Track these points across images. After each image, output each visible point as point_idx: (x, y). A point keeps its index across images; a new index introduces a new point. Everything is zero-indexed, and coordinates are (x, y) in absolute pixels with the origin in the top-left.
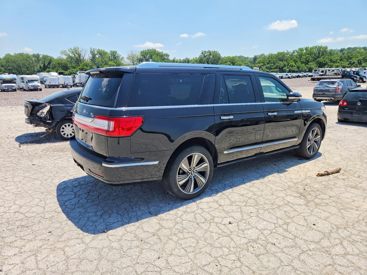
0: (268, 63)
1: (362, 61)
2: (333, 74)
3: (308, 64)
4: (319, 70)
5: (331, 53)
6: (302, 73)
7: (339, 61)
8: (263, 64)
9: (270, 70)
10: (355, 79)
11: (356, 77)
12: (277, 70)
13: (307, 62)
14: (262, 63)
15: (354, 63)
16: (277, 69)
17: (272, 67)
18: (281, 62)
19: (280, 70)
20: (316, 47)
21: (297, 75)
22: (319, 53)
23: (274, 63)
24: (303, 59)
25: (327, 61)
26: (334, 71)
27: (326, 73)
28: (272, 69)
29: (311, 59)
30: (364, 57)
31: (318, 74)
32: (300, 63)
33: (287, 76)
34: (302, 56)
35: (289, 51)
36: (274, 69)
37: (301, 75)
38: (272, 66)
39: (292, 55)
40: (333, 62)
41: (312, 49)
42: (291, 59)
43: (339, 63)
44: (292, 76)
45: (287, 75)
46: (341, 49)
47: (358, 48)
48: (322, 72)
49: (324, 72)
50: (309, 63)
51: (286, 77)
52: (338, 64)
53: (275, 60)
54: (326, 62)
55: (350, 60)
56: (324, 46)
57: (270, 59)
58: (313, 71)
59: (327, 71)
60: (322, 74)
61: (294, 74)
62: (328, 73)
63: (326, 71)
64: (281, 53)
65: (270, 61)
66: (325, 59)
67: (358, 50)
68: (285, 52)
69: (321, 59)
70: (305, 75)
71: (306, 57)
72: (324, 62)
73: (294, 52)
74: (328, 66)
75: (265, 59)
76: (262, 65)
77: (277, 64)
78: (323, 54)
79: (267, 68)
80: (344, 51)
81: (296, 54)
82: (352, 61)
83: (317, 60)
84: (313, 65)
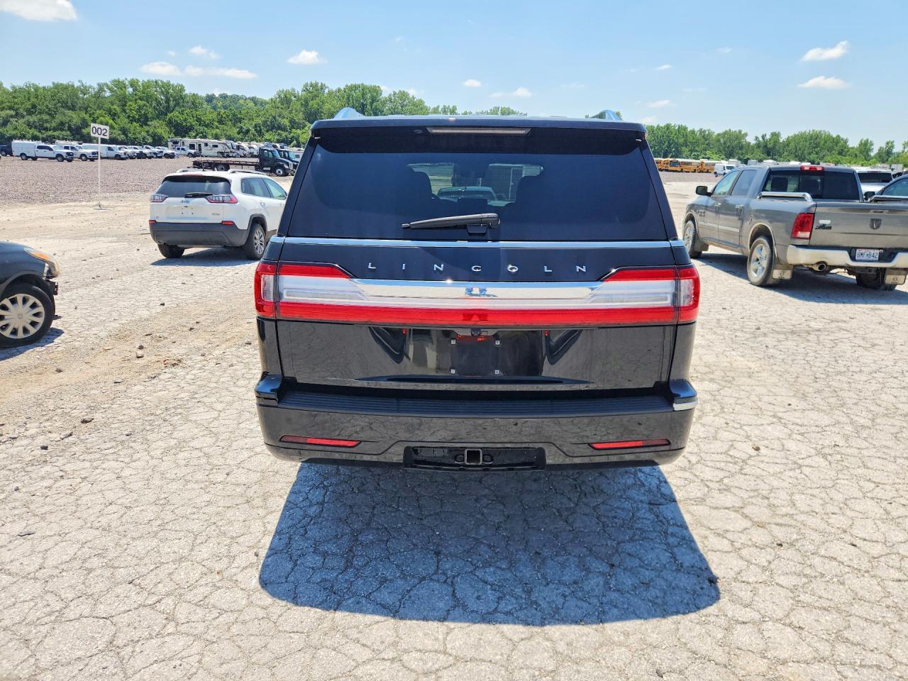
0: (30, 112)
1: (262, 127)
2: (216, 154)
3: (146, 125)
4: (183, 143)
5: (195, 102)
6: (148, 148)
7: (216, 123)
8: (13, 113)
9: (40, 132)
10: (286, 167)
11: (288, 164)
12: (64, 133)
13: (144, 120)
14: (11, 108)
15: (248, 131)
16: (62, 130)
17: (48, 125)
18: (70, 113)
19: (73, 135)
20: (156, 82)
21: (137, 151)
22: (167, 101)
23: (50, 114)
24: (131, 110)
25: (192, 121)
26: (216, 146)
27: (200, 150)
28: (46, 129)
29: (150, 111)
30: (263, 119)
31: (183, 152)
32: (127, 120)
33: (112, 154)
34: (126, 102)
35: (88, 82)
36: (55, 129)
37: (146, 151)
38: (47, 121)
39: (98, 95)
40: (206, 126)
41: (147, 85)
42: (99, 108)
43: (217, 127)
44: (125, 154)
45: (110, 149)
46: (208, 96)
47: (241, 98)
48: (192, 146)
49: (196, 147)
50: (148, 123)
51: (109, 155)
52: (217, 130)
53: (50, 106)
54: (188, 124)
55: (239, 125)
56: (176, 84)
57: (33, 100)
58: (170, 144)
59: (203, 145)
60: (193, 151)
61: (130, 150)
62: (204, 151)
63: (200, 145)
64: (65, 88)
65: (34, 106)
66: (185, 115)
67: (241, 101)
68: (75, 86)
69: (175, 115)
70: (155, 153)
71: (139, 106)
72: (184, 124)
73: (101, 89)
74: (197, 135)
75: (14, 97)
76: (12, 116)
77: (59, 118)
78: (177, 104)
79: (29, 125)
80: (214, 101)
81: (108, 94)
82: (245, 128)
83: (168, 117)
84: (160, 128)
